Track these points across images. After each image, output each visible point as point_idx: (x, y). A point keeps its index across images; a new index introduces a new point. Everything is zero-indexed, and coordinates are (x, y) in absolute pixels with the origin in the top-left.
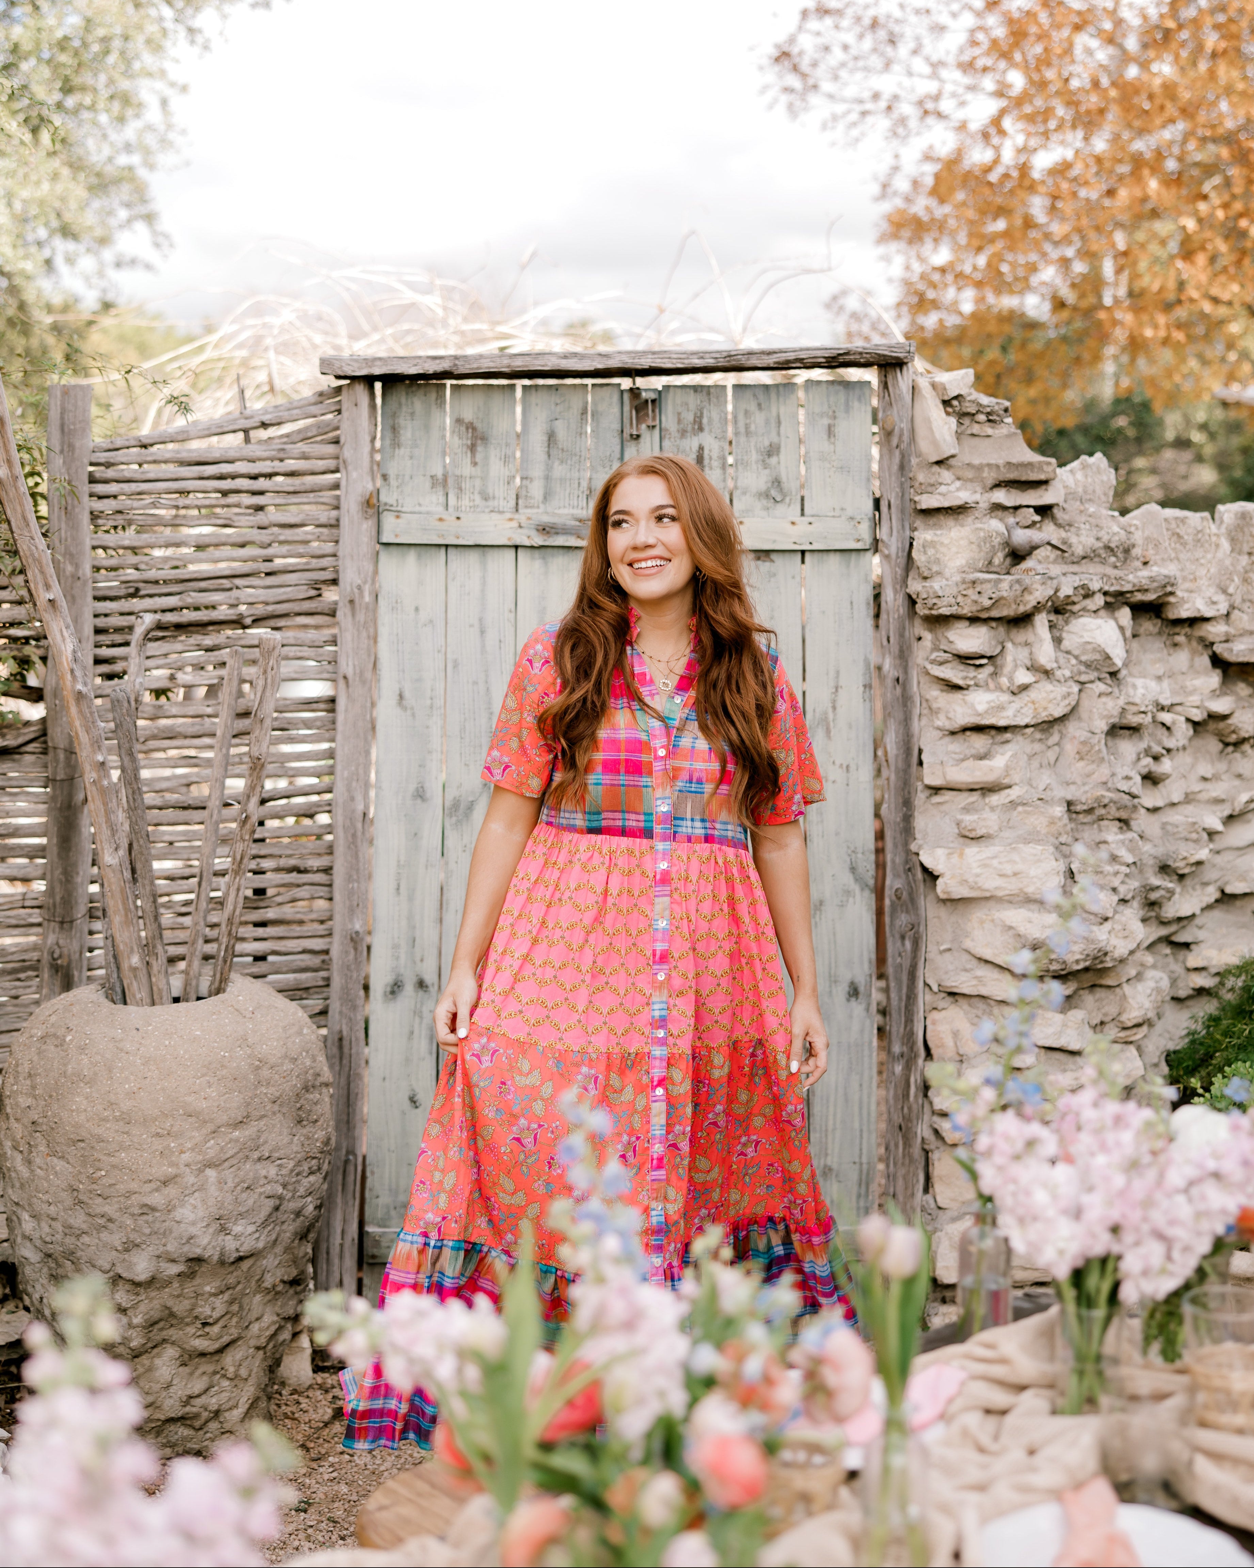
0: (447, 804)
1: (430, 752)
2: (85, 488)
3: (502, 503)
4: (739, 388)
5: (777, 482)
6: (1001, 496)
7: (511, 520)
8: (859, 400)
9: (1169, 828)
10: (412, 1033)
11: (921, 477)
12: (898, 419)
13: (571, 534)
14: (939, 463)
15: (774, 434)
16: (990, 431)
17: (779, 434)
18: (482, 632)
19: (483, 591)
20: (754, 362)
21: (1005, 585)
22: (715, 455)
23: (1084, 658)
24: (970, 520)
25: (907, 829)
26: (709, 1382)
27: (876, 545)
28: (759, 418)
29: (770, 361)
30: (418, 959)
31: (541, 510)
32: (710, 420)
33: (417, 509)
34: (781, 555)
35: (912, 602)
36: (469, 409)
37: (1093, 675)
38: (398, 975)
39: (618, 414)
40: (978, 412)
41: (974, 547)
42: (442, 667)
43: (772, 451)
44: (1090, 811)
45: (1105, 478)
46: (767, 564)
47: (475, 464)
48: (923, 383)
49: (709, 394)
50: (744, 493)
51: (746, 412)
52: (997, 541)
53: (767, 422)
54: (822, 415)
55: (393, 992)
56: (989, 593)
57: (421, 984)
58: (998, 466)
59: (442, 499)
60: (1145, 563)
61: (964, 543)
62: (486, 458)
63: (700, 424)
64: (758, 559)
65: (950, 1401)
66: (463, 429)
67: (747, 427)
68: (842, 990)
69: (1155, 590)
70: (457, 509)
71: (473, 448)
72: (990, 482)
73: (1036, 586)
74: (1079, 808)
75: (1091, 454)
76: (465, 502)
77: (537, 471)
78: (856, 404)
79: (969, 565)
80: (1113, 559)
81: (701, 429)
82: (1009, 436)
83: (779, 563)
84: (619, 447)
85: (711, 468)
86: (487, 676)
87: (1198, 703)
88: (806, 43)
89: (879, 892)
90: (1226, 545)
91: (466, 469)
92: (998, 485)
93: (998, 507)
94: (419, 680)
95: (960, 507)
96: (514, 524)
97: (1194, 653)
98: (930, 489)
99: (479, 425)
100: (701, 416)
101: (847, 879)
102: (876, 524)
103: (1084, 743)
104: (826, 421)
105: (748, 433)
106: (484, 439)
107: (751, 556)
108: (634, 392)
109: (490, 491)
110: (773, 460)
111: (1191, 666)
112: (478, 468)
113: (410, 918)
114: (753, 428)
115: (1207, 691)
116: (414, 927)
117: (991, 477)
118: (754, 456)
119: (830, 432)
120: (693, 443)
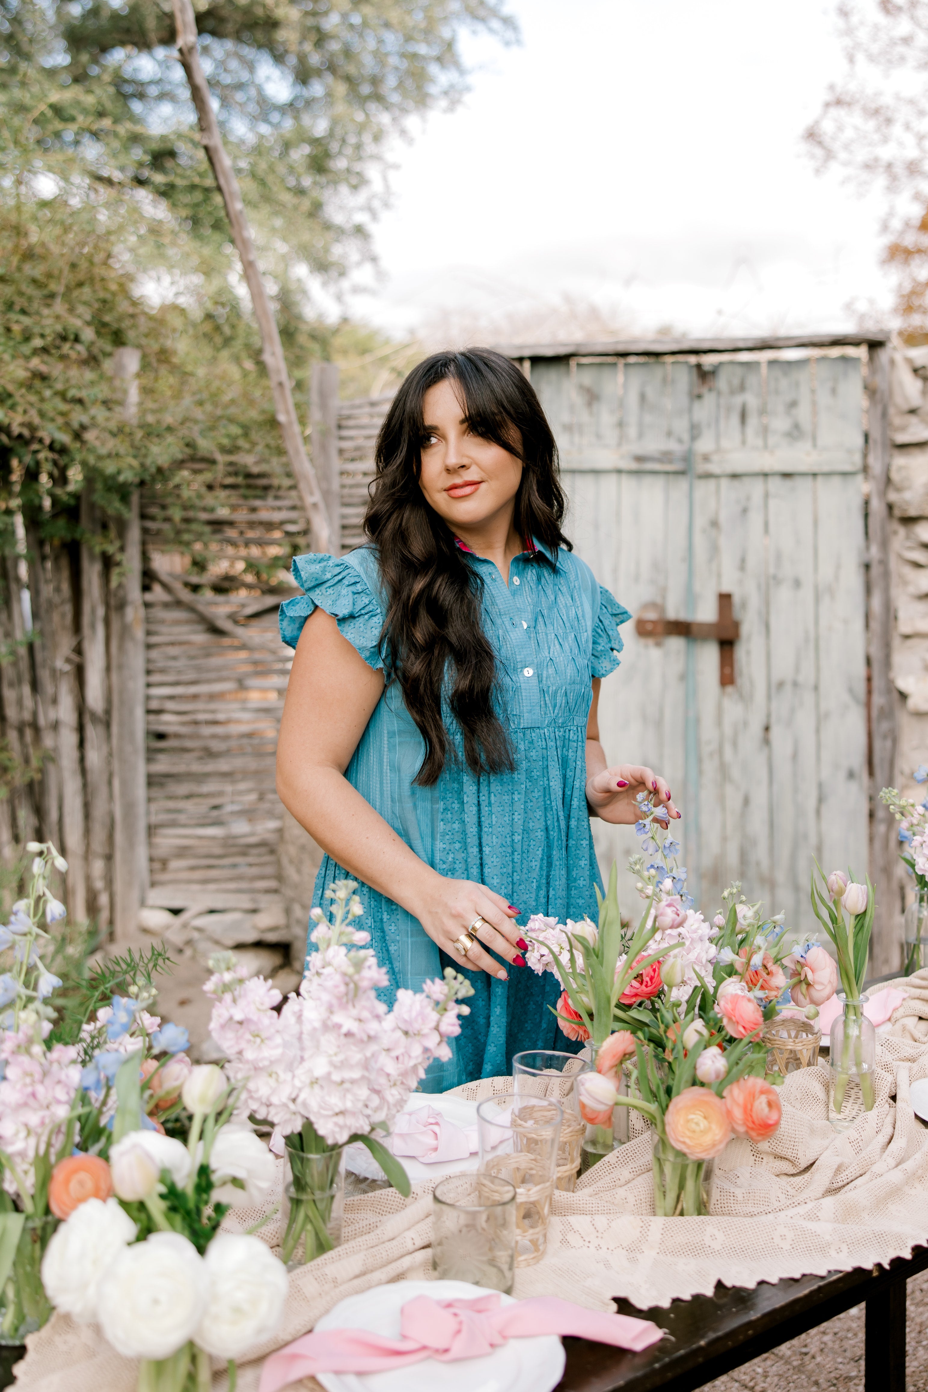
2: (335, 432)
3: (610, 441)
4: (772, 363)
5: (797, 426)
7: (616, 451)
8: (854, 369)
11: (897, 422)
12: (879, 381)
14: (910, 412)
15: (794, 392)
17: (798, 393)
19: (597, 501)
22: (754, 407)
25: (887, 663)
26: (731, 971)
27: (865, 469)
28: (785, 383)
29: (794, 342)
31: (637, 446)
32: (751, 383)
34: (800, 476)
35: (890, 507)
36: (587, 378)
39: (688, 381)
43: (793, 404)
46: (791, 482)
47: (592, 415)
48: (898, 357)
49: (749, 366)
50: (775, 434)
51: (776, 379)
53: (790, 385)
54: (829, 380)
59: (569, 439)
61: (926, 467)
62: (599, 411)
63: (744, 386)
64: (784, 479)
65: (895, 1010)
66: (584, 391)
67: (776, 388)
68: (842, 775)
70: (579, 446)
71: (590, 404)
76: (585, 441)
77: (633, 419)
81: (744, 390)
83: (799, 482)
84: (689, 404)
85: (752, 417)
88: (827, 126)
89: (868, 705)
91: (586, 419)
95: (924, 443)
96: (619, 455)
98: (903, 429)
99: (594, 389)
100: (744, 381)
101: (846, 697)
102: (865, 456)
104: (831, 384)
105: (777, 393)
106: (598, 398)
107: (779, 477)
108: (699, 366)
109: (601, 433)
110: (794, 411)
112: (594, 418)
114: (780, 388)
118: (781, 408)
119: (834, 391)
120: (738, 400)
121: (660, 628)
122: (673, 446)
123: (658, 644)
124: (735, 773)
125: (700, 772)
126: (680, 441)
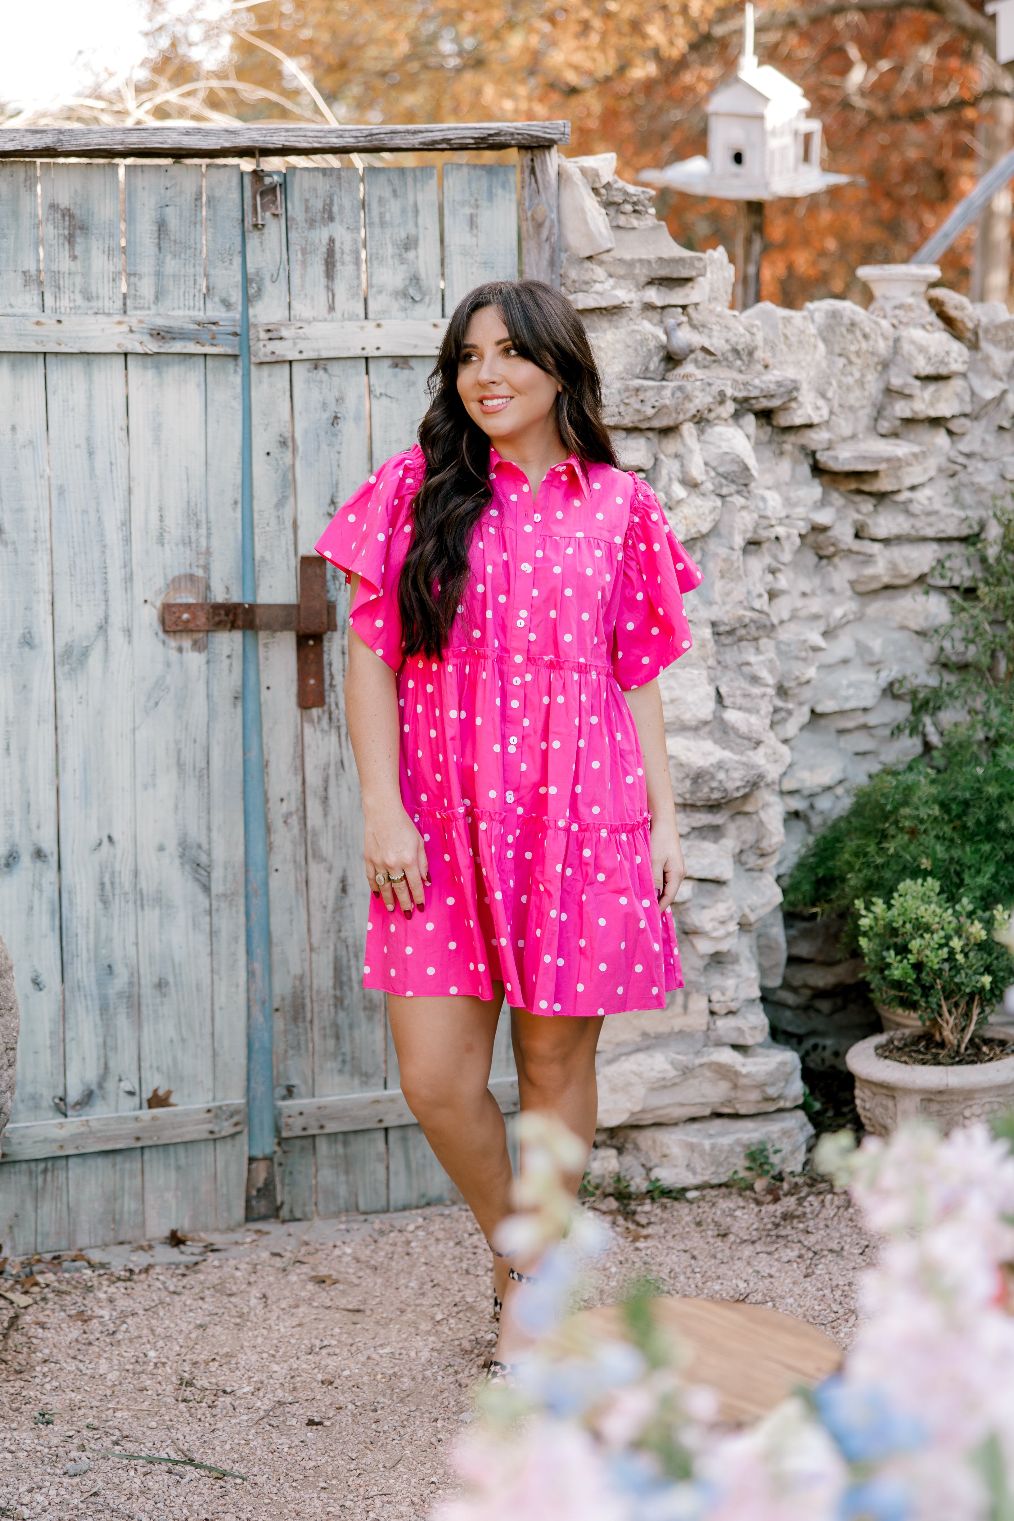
0: (58, 651)
1: (36, 593)
3: (108, 304)
4: (372, 171)
5: (415, 279)
6: (653, 295)
7: (120, 323)
8: (504, 187)
9: (783, 647)
10: (31, 908)
11: (573, 274)
12: (546, 210)
13: (190, 339)
14: (590, 258)
15: (411, 224)
16: (635, 223)
17: (416, 225)
18: (91, 454)
19: (89, 406)
20: (398, 142)
21: (667, 393)
22: (347, 248)
23: (721, 470)
24: (624, 321)
28: (394, 207)
30: (34, 826)
31: (152, 312)
32: (341, 208)
33: (9, 311)
34: (420, 360)
36: (64, 190)
37: (733, 488)
38: (13, 845)
39: (238, 201)
40: (625, 201)
41: (631, 350)
42: (46, 494)
43: (410, 244)
44: (731, 632)
45: (726, 275)
46: (406, 372)
47: (74, 258)
48: (571, 168)
49: (339, 178)
50: (380, 292)
51: (381, 200)
52: (652, 344)
53: (404, 211)
54: (463, 203)
55: (8, 865)
56: (652, 401)
57: (39, 854)
58: (649, 262)
59: (37, 299)
60: (766, 367)
61: (620, 346)
62: (87, 251)
63: (331, 212)
64: (396, 366)
66: (59, 216)
67: (382, 216)
69: (781, 396)
70: (55, 310)
71: (71, 239)
72: (643, 280)
73: (697, 393)
74: (722, 629)
75: (714, 248)
76: (65, 303)
77: (146, 266)
78: (500, 192)
79: (626, 370)
80: (739, 363)
81: (331, 219)
82: (654, 228)
83: (419, 370)
84: (239, 239)
85: (343, 264)
86: (98, 504)
87: (803, 516)
90: (821, 346)
91: (65, 264)
92: (651, 282)
93: (649, 307)
94: (20, 510)
95: (615, 307)
96: (125, 328)
97: (795, 462)
98: (584, 287)
99: (76, 212)
100: (331, 204)
103: (725, 560)
104: (467, 211)
105: (383, 224)
106: (84, 228)
107: (387, 363)
108: (258, 175)
109: (93, 290)
110: (411, 255)
111: (793, 476)
112: (78, 262)
113: (23, 780)
114: (388, 217)
115: (810, 503)
116: (28, 791)
117: (642, 273)
118: (390, 250)
119: (472, 222)
120: (322, 235)
121: (202, 620)
122: (215, 311)
123: (198, 646)
124: (326, 845)
125: (269, 848)
126: (227, 304)
